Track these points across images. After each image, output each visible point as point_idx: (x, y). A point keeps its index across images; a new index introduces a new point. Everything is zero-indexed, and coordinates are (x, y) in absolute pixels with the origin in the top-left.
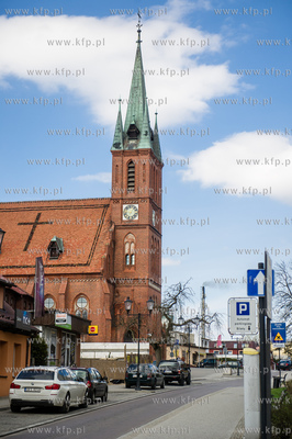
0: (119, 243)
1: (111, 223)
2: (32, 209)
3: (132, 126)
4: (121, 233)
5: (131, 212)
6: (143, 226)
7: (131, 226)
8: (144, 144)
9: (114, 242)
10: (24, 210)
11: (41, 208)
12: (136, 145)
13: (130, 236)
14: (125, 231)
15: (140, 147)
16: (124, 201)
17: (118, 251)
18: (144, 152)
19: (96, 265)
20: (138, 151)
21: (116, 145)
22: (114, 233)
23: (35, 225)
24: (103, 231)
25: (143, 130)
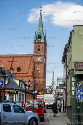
0: (35, 67)
1: (33, 62)
2: (11, 57)
3: (39, 35)
4: (36, 65)
5: (39, 59)
6: (42, 63)
7: (39, 63)
8: (43, 41)
9: (34, 67)
10: (9, 57)
11: (13, 57)
12: (40, 41)
13: (39, 66)
14: (37, 64)
15: (41, 41)
16: (37, 56)
17: (35, 69)
18: (42, 43)
19: (30, 74)
20: (41, 42)
21: (35, 41)
22: (34, 64)
23: (12, 61)
24: (31, 64)
25: (42, 36)
